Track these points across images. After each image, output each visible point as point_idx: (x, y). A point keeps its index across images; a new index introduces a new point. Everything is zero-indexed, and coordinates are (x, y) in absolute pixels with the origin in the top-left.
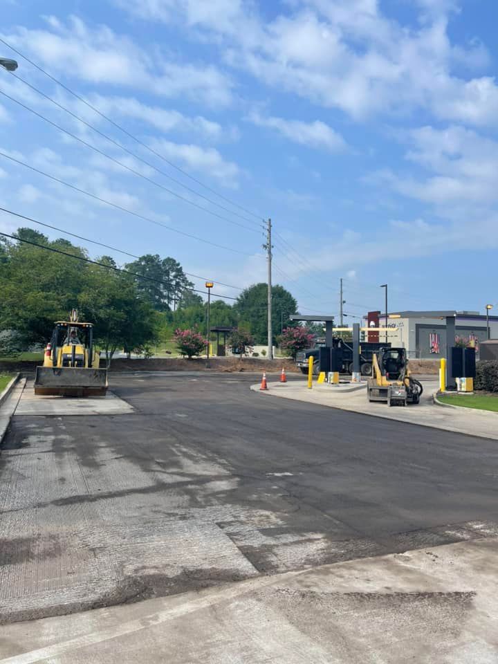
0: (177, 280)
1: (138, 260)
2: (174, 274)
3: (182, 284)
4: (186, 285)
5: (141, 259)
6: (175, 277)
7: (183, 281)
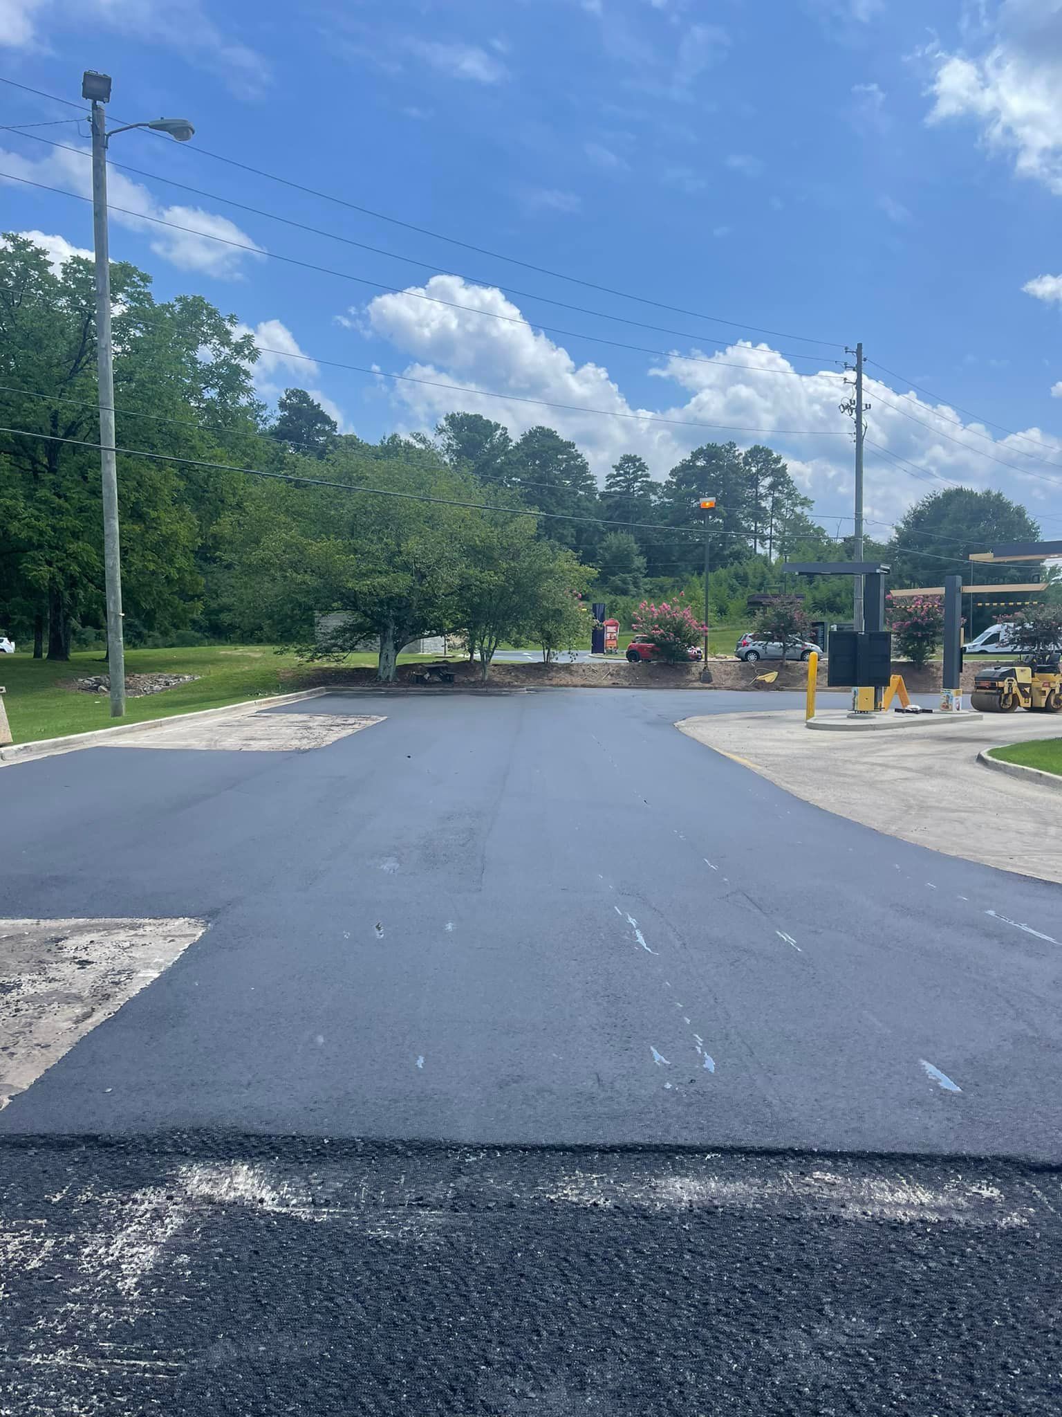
0: (776, 495)
1: (688, 458)
2: (768, 481)
3: (788, 503)
4: (795, 505)
5: (696, 456)
6: (773, 487)
7: (789, 496)
